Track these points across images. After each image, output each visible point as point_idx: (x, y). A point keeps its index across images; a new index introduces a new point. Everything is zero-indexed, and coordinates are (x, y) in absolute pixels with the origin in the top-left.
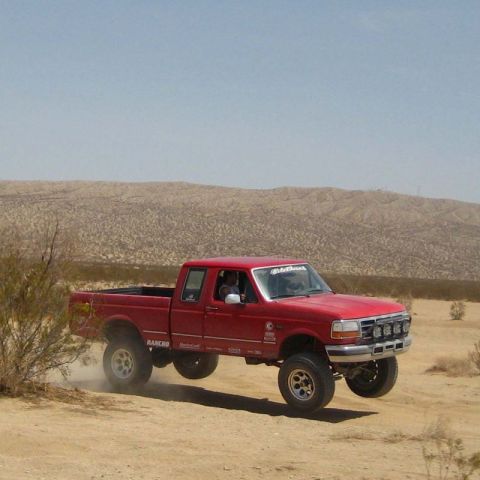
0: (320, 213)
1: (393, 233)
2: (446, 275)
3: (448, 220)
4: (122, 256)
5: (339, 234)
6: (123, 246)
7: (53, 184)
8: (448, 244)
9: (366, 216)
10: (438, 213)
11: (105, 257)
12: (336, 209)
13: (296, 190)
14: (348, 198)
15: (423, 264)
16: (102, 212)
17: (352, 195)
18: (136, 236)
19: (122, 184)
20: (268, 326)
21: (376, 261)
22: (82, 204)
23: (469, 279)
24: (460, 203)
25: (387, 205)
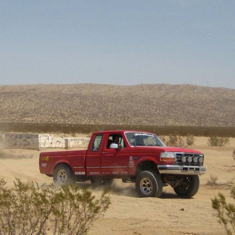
0: (159, 96)
1: (195, 105)
2: (221, 124)
3: (222, 97)
4: (62, 120)
5: (169, 106)
6: (62, 115)
7: (29, 86)
8: (222, 109)
9: (182, 97)
10: (216, 94)
11: (53, 121)
12: (167, 94)
13: (147, 85)
14: (173, 88)
15: (209, 119)
16: (53, 99)
17: (175, 87)
18: (69, 110)
19: (62, 85)
20: (131, 158)
21: (186, 119)
22: (43, 95)
23: (232, 126)
24: (228, 89)
25: (192, 92)
